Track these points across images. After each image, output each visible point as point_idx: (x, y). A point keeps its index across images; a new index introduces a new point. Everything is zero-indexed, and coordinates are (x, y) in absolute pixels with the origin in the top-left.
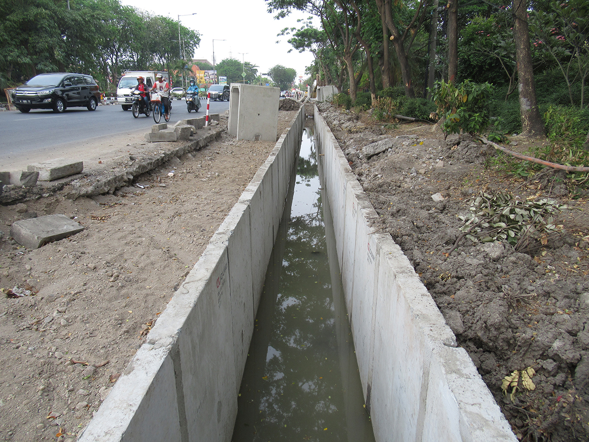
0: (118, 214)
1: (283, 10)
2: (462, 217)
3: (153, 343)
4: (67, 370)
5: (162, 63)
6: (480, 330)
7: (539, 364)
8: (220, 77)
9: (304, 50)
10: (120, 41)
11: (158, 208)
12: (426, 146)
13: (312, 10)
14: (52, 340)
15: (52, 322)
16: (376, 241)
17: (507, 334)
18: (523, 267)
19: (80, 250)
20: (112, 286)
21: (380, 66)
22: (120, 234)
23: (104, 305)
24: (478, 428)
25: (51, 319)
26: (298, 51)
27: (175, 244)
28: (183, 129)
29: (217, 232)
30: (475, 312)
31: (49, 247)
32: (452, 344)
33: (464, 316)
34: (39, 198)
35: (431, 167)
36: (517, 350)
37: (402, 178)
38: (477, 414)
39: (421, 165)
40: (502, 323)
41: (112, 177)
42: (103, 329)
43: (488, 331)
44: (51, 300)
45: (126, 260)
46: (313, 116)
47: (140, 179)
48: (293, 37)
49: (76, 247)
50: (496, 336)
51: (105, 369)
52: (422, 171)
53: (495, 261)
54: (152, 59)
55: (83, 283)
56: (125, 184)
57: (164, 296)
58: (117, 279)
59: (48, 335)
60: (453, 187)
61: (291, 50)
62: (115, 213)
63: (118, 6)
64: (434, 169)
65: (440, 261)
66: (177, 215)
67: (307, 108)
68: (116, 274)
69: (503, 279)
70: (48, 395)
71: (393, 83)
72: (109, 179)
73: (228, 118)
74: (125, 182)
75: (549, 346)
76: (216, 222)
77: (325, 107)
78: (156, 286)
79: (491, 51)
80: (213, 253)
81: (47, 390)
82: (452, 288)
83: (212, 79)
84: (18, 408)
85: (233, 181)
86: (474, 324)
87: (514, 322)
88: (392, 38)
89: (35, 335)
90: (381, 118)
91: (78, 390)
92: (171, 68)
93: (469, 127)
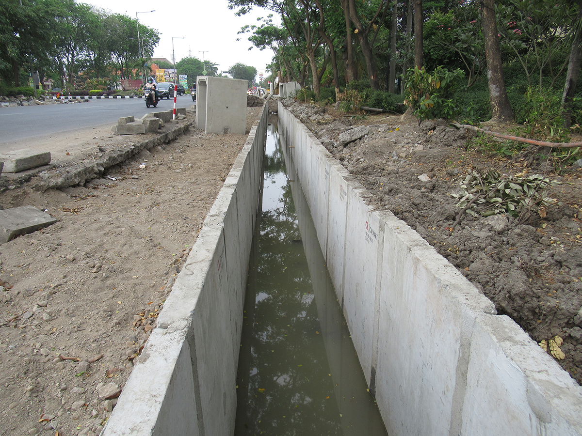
0: (92, 206)
1: (244, 7)
2: (454, 195)
3: (164, 327)
4: (56, 367)
5: (120, 62)
6: (503, 301)
7: (566, 332)
8: (180, 76)
9: (264, 48)
10: (75, 39)
11: (134, 199)
12: (402, 132)
13: (273, 7)
14: (35, 336)
15: (33, 317)
16: (379, 217)
17: (532, 303)
18: (528, 239)
19: (55, 242)
20: (96, 277)
21: (344, 59)
22: (96, 225)
23: (89, 296)
24: (555, 396)
25: (31, 315)
26: (259, 49)
27: (157, 233)
28: (151, 121)
29: (209, 214)
30: (495, 283)
31: (20, 240)
32: (492, 312)
33: (485, 287)
34: (4, 191)
35: (411, 151)
36: (542, 320)
37: (384, 162)
38: (547, 381)
39: (401, 149)
40: (527, 292)
41: (82, 169)
42: (91, 322)
43: (511, 301)
44: (29, 294)
45: (107, 251)
46: (277, 112)
47: (110, 171)
48: (253, 35)
49: (51, 239)
50: (521, 306)
51: (100, 364)
52: (403, 155)
53: (499, 234)
54: (110, 58)
55: (62, 276)
56: (95, 176)
57: (154, 286)
58: (100, 270)
59: (29, 331)
60: (437, 169)
61: (252, 48)
62: (88, 205)
63: (73, 4)
64: (414, 153)
65: (445, 236)
66: (156, 205)
67: (270, 105)
68: (99, 264)
69: (512, 251)
70: (37, 396)
71: (356, 77)
72: (79, 170)
73: (195, 112)
74: (96, 173)
75: (574, 313)
76: (198, 210)
77: (289, 102)
78: (143, 275)
79: (450, 44)
80: (210, 234)
81: (35, 391)
82: (466, 261)
83: (172, 78)
84: (4, 412)
85: (208, 172)
86: (496, 295)
87: (535, 291)
88: (356, 31)
89: (14, 332)
90: (348, 110)
91: (72, 388)
92: (130, 67)
93: (442, 113)
